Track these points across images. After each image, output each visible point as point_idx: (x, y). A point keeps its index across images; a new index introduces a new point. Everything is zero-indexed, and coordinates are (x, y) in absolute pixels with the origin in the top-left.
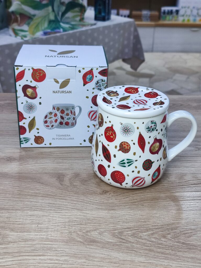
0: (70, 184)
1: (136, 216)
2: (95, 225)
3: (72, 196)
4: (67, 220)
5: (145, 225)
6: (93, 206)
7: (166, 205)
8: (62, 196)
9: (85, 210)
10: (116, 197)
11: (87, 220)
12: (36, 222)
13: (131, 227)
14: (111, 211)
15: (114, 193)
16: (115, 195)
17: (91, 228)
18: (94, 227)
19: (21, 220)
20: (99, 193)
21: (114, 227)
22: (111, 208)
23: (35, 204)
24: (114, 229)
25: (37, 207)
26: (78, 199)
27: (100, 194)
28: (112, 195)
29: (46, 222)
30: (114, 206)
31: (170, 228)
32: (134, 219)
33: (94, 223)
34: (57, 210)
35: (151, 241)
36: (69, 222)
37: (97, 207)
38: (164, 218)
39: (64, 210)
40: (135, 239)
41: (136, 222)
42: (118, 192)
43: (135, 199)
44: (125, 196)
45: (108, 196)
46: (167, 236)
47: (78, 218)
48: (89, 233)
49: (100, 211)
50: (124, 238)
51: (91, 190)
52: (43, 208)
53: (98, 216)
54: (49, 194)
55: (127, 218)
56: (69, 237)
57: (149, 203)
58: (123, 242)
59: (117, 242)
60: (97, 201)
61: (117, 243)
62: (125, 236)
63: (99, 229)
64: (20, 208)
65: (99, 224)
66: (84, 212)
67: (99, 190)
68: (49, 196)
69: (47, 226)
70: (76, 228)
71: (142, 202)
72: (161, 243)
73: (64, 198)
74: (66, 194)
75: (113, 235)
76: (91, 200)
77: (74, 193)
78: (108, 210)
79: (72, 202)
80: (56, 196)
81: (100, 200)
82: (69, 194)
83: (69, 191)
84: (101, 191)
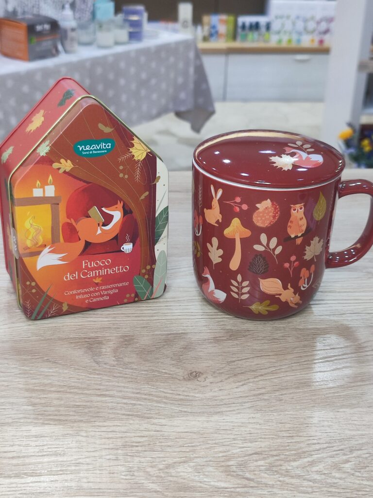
0: (118, 361)
1: (270, 424)
2: (184, 449)
3: (124, 387)
4: (120, 443)
5: (291, 444)
6: (172, 407)
7: (328, 397)
8: (102, 387)
9: (156, 418)
10: (220, 384)
11: (163, 441)
12: (50, 450)
13: (263, 449)
14: (213, 415)
15: (215, 377)
16: (219, 379)
17: (175, 458)
18: (181, 456)
19: (16, 448)
20: (182, 378)
21: (225, 452)
22: (212, 410)
23: (45, 409)
24: (226, 456)
25: (50, 415)
26: (137, 393)
27: (184, 379)
28: (211, 380)
29: (74, 450)
30: (218, 405)
31: (346, 448)
32: (267, 431)
33: (181, 446)
34: (93, 420)
35: (310, 481)
36: (125, 446)
37: (183, 410)
38: (329, 426)
39: (109, 419)
40: (275, 477)
41: (273, 438)
42: (223, 375)
43: (260, 386)
44: (239, 382)
45: (202, 384)
46: (342, 466)
47: (144, 437)
48: (172, 471)
49: (190, 418)
50: (252, 477)
51: (164, 371)
52: (62, 418)
53: (186, 430)
54: (73, 384)
55: (251, 429)
56: (130, 483)
57: (292, 395)
58: (252, 487)
59: (236, 486)
60: (180, 395)
61: (238, 490)
62: (253, 471)
63: (193, 459)
64: (10, 421)
65: (191, 448)
66: (156, 421)
67: (180, 372)
68: (72, 391)
69: (76, 460)
70: (143, 460)
71: (277, 393)
72: (334, 483)
73: (107, 393)
74: (110, 383)
75: (226, 471)
77: (127, 380)
78: (207, 415)
79: (125, 401)
80: (88, 390)
81: (185, 394)
82: (117, 384)
83: (115, 376)
84: (185, 374)
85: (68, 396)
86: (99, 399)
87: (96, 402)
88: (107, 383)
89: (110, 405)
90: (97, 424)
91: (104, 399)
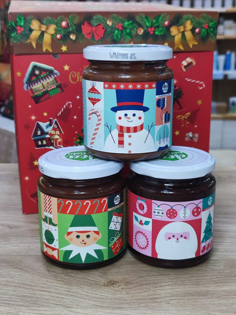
3: (60, 287)
6: (89, 302)
7: (205, 304)
8: (45, 286)
9: (75, 308)
10: (128, 290)
14: (116, 309)
15: (126, 285)
16: (129, 287)
20: (103, 284)
22: (116, 306)
23: (2, 296)
25: (3, 300)
26: (68, 291)
27: (104, 285)
28: (123, 287)
30: (122, 303)
34: (31, 306)
37: (96, 304)
39: (42, 306)
42: (132, 284)
43: (157, 293)
44: (142, 289)
45: (116, 289)
49: (99, 310)
51: (92, 279)
52: (11, 303)
54: (27, 283)
57: (179, 301)
60: (97, 294)
67: (103, 281)
68: (25, 286)
71: (168, 298)
73: (48, 290)
74: (52, 284)
76: (89, 294)
77: (64, 283)
78: (112, 309)
79: (58, 296)
80: (36, 287)
81: (101, 294)
82: (56, 285)
83: (57, 280)
84: (106, 282)
85: (21, 289)
86: (41, 293)
87: (37, 295)
88: (50, 284)
89: (46, 297)
90: (33, 308)
91: (44, 293)
